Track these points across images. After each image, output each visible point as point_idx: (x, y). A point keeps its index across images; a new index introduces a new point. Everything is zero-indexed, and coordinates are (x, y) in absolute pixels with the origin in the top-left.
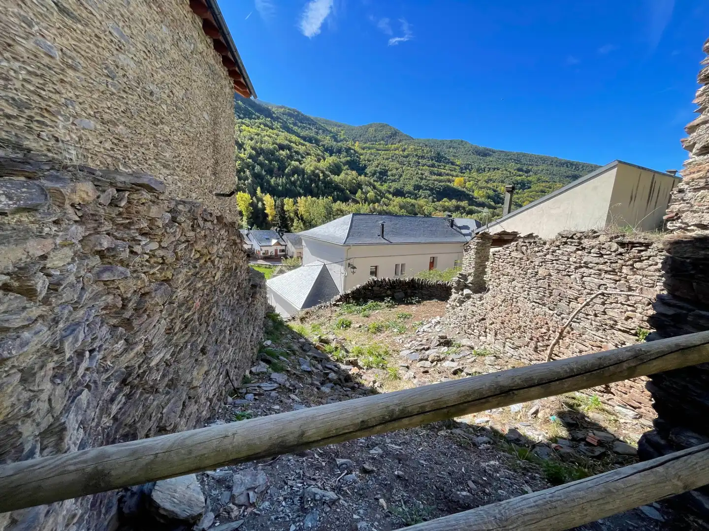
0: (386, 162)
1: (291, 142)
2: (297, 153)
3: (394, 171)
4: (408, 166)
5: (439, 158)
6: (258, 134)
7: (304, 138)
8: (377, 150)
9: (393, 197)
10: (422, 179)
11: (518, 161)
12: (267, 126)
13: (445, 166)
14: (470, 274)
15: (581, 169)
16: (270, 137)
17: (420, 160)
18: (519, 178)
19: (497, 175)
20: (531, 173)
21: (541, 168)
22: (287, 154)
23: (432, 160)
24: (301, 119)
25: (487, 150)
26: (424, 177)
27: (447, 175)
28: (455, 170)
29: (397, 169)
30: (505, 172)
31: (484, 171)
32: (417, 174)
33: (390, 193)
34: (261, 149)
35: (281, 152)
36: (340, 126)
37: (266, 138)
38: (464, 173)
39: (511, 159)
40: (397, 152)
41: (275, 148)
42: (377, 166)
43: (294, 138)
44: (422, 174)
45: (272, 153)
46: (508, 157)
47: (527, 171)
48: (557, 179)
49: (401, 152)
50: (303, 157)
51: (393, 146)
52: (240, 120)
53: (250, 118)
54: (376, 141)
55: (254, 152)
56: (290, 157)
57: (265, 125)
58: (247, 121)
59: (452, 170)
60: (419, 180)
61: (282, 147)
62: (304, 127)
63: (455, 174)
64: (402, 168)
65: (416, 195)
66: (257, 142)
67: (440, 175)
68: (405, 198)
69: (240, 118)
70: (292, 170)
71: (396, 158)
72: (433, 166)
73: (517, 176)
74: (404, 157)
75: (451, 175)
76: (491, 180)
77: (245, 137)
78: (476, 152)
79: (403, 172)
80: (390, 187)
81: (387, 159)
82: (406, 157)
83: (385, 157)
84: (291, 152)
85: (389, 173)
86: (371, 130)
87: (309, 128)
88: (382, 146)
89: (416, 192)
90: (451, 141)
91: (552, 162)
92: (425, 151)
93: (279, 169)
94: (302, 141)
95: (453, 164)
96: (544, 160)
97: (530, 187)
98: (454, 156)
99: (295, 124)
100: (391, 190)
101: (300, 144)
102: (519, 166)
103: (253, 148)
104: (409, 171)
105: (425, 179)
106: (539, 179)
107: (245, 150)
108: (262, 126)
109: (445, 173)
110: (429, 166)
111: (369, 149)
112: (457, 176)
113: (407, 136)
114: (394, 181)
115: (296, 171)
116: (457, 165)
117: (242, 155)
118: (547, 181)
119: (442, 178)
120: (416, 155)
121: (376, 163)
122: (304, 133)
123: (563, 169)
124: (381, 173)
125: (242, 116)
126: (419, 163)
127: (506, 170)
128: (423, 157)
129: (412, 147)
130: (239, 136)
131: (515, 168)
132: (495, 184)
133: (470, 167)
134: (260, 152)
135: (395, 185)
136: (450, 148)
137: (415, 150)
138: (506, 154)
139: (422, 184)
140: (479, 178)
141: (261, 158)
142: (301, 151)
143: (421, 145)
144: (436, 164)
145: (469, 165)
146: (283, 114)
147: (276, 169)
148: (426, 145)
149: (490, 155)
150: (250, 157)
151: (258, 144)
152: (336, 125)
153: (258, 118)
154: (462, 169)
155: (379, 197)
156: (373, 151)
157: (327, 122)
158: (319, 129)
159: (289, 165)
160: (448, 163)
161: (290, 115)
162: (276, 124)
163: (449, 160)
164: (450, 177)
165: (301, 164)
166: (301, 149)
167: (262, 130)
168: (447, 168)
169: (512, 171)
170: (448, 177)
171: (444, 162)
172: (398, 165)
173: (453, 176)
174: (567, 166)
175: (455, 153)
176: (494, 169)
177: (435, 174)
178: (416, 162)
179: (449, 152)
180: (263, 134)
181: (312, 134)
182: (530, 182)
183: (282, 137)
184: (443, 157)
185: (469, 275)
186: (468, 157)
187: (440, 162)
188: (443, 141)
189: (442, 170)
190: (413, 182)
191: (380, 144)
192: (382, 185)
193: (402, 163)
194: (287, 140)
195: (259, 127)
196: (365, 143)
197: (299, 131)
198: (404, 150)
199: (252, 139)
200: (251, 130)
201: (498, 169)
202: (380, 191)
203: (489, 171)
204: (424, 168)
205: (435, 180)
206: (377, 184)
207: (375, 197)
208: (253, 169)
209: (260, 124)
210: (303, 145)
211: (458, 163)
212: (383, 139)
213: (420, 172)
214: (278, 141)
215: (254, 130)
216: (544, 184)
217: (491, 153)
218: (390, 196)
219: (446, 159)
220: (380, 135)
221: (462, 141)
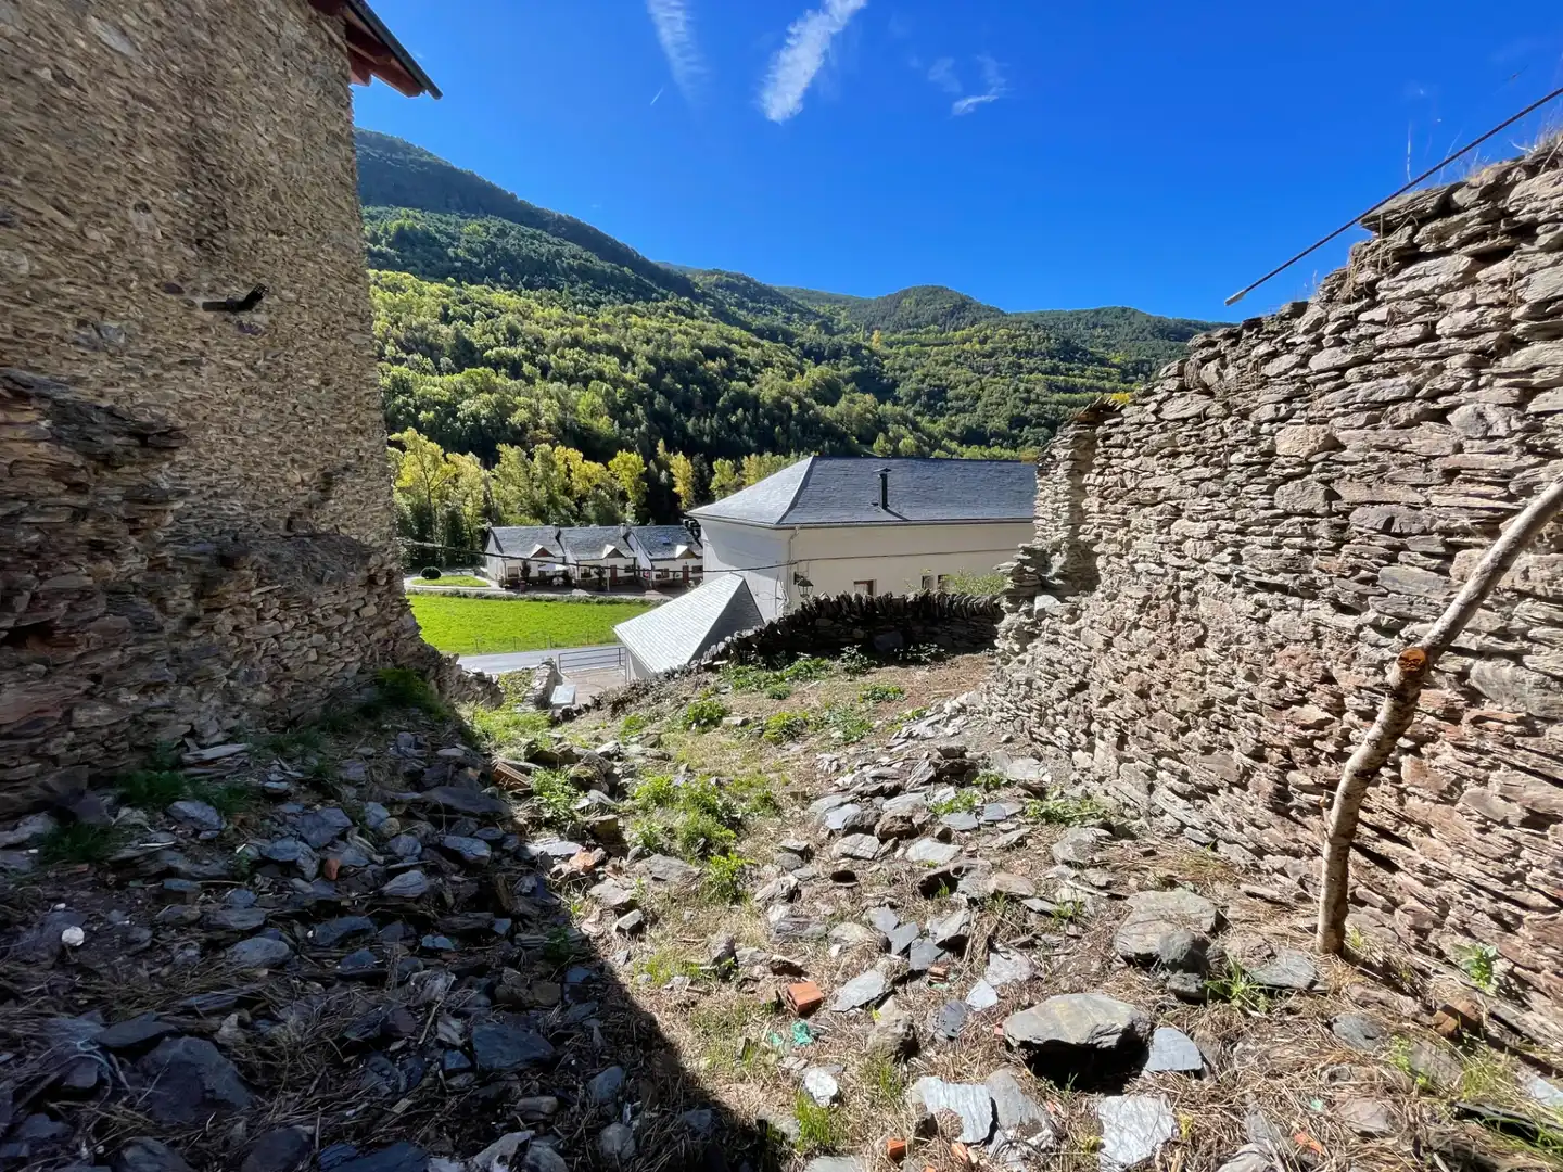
0: (943, 371)
1: (730, 341)
2: (744, 363)
3: (962, 389)
4: (995, 376)
5: (1069, 351)
6: (661, 331)
7: (760, 333)
8: (923, 345)
9: (961, 445)
10: (1027, 401)
12: (683, 313)
13: (1083, 371)
14: (1056, 548)
16: (686, 333)
17: (1022, 361)
22: (721, 368)
23: (1052, 358)
24: (756, 295)
25: (1189, 324)
26: (1033, 396)
27: (1091, 388)
28: (1108, 377)
29: (968, 384)
32: (1016, 390)
33: (952, 437)
34: (669, 360)
35: (710, 364)
36: (838, 301)
37: (679, 338)
38: (1132, 382)
40: (967, 346)
41: (696, 357)
42: (922, 381)
43: (736, 332)
44: (1028, 391)
45: (690, 366)
49: (977, 347)
50: (755, 371)
51: (959, 333)
52: (626, 306)
53: (647, 300)
54: (919, 326)
55: (653, 368)
56: (729, 374)
57: (678, 311)
58: (640, 306)
59: (1102, 378)
60: (1021, 404)
61: (711, 353)
62: (760, 310)
63: (1108, 385)
64: (980, 380)
65: (1014, 441)
66: (659, 347)
67: (1073, 389)
68: (989, 447)
69: (626, 301)
70: (731, 399)
71: (966, 359)
72: (1054, 371)
74: (985, 356)
75: (1099, 389)
77: (635, 339)
78: (1161, 331)
79: (983, 389)
80: (953, 424)
81: (946, 363)
82: (990, 355)
83: (941, 359)
84: (731, 363)
85: (950, 394)
86: (906, 302)
87: (771, 311)
88: (932, 336)
89: (1015, 432)
90: (1097, 312)
92: (1035, 339)
93: (705, 399)
94: (755, 339)
95: (1103, 362)
98: (1105, 345)
99: (740, 305)
100: (956, 431)
101: (750, 343)
103: (651, 360)
104: (995, 387)
105: (1036, 402)
107: (634, 364)
108: (671, 314)
109: (1083, 384)
110: (1044, 373)
111: (904, 343)
112: (1113, 390)
113: (991, 309)
114: (961, 410)
115: (741, 401)
116: (1113, 366)
117: (628, 376)
119: (1077, 396)
120: (1014, 350)
121: (919, 373)
122: (760, 322)
124: (930, 395)
125: (630, 296)
126: (1020, 366)
128: (1029, 353)
129: (1002, 332)
130: (624, 338)
133: (1146, 369)
134: (663, 366)
135: (964, 420)
136: (1095, 326)
137: (1012, 338)
139: (1028, 413)
141: (667, 379)
142: (752, 360)
143: (1024, 325)
144: (1062, 366)
145: (1143, 362)
146: (717, 286)
147: (697, 401)
148: (1037, 326)
150: (646, 378)
151: (662, 352)
152: (829, 300)
153: (664, 298)
154: (1125, 373)
155: (926, 449)
156: (912, 348)
157: (809, 296)
158: (793, 311)
159: (727, 388)
160: (1091, 362)
161: (730, 287)
162: (700, 308)
163: (1092, 354)
165: (751, 386)
166: (753, 355)
167: (671, 321)
168: (1088, 373)
170: (1091, 394)
171: (1081, 361)
172: (970, 375)
173: (1103, 390)
175: (1108, 338)
177: (1060, 389)
178: (1012, 364)
179: (1092, 336)
180: (671, 331)
181: (778, 322)
183: (713, 333)
184: (1077, 349)
185: (1055, 551)
186: (1138, 343)
187: (1071, 360)
188: (1078, 313)
189: (1077, 380)
190: (1006, 411)
191: (927, 333)
192: (935, 422)
193: (980, 371)
194: (722, 338)
195: (664, 316)
196: (894, 332)
197: (749, 318)
198: (983, 342)
199: (648, 342)
200: (648, 323)
202: (930, 436)
204: (1033, 377)
205: (1059, 403)
206: (924, 421)
207: (918, 447)
208: (652, 404)
209: (668, 309)
210: (756, 345)
211: (1116, 361)
212: (935, 321)
213: (1022, 386)
214: (703, 342)
215: (654, 324)
218: (954, 445)
219: (1085, 352)
220: (927, 312)
221: (1124, 310)
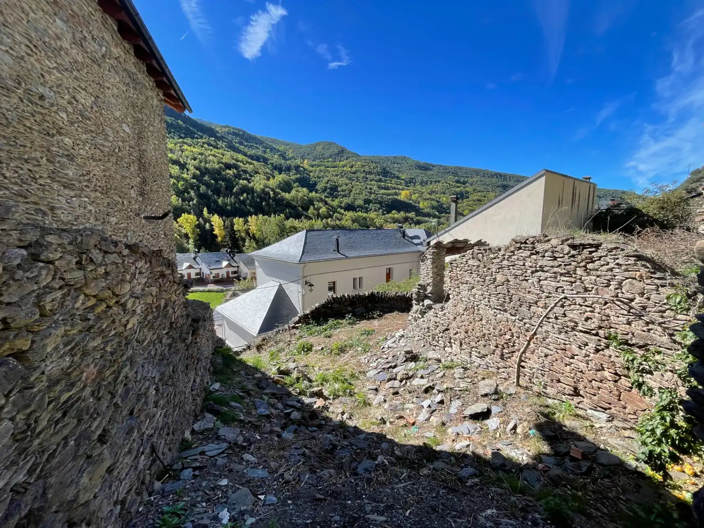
0: (336, 179)
1: (238, 161)
2: (245, 172)
3: (344, 187)
4: (357, 182)
5: (385, 173)
6: (201, 154)
7: (251, 157)
8: (326, 167)
9: (345, 211)
10: (370, 193)
11: (455, 174)
12: (212, 146)
13: (391, 181)
15: (508, 180)
16: (215, 156)
17: (368, 176)
18: (457, 189)
19: (438, 187)
20: (467, 185)
21: (475, 179)
22: (234, 173)
23: (379, 175)
24: (247, 139)
25: (428, 164)
26: (373, 191)
27: (394, 188)
28: (400, 184)
29: (347, 185)
30: (445, 184)
31: (427, 184)
32: (366, 188)
33: (341, 208)
34: (206, 169)
35: (228, 171)
36: (287, 145)
37: (211, 158)
38: (409, 186)
39: (449, 172)
40: (345, 168)
41: (221, 167)
42: (327, 183)
43: (241, 157)
44: (371, 189)
45: (218, 172)
46: (446, 171)
47: (464, 183)
48: (489, 188)
49: (350, 169)
50: (251, 176)
51: (342, 162)
52: (181, 140)
53: (192, 138)
54: (324, 158)
55: (198, 172)
56: (238, 176)
57: (209, 145)
58: (188, 141)
59: (398, 184)
60: (368, 194)
61: (228, 166)
62: (251, 146)
63: (400, 187)
64: (351, 183)
65: (366, 209)
66: (200, 162)
67: (387, 188)
68: (357, 212)
69: (181, 137)
70: (240, 189)
71: (345, 174)
72: (380, 180)
73: (456, 187)
74: (352, 173)
75: (397, 189)
76: (434, 192)
77: (187, 157)
78: (418, 167)
79: (352, 187)
80: (341, 202)
81: (337, 175)
82: (355, 173)
83: (334, 173)
84: (238, 172)
85: (340, 189)
86: (318, 148)
87: (256, 147)
88: (330, 163)
89: (367, 206)
90: (395, 158)
91: (484, 174)
92: (372, 167)
93: (227, 188)
95: (398, 178)
96: (477, 172)
97: (468, 197)
98: (398, 171)
99: (241, 143)
100: (343, 205)
101: (247, 162)
102: (456, 178)
103: (197, 168)
104: (358, 186)
105: (374, 193)
106: (474, 190)
107: (188, 170)
108: (206, 146)
109: (391, 187)
110: (376, 181)
111: (318, 166)
112: (403, 189)
113: (354, 154)
114: (344, 196)
115: (244, 189)
116: (402, 179)
117: (185, 175)
118: (482, 191)
119: (389, 191)
120: (364, 171)
121: (326, 179)
122: (251, 152)
123: (494, 180)
124: (331, 189)
125: (183, 135)
126: (367, 178)
127: (446, 183)
128: (370, 173)
129: (359, 163)
130: (181, 157)
131: (454, 180)
132: (437, 195)
133: (414, 181)
134: (204, 172)
135: (346, 200)
136: (395, 163)
137: (362, 166)
138: (445, 168)
139: (371, 198)
140: (423, 191)
141: (206, 178)
142: (249, 170)
143: (367, 161)
144: (383, 179)
145: (413, 179)
146: (228, 133)
147: (223, 189)
148: (372, 162)
149: (431, 170)
150: (195, 177)
151: (203, 164)
152: (283, 144)
153: (201, 137)
154: (406, 183)
155: (331, 213)
156: (322, 168)
157: (274, 141)
158: (267, 148)
159: (237, 184)
160: (393, 178)
161: (235, 134)
162: (221, 144)
163: (394, 174)
164: (397, 191)
165: (249, 182)
166: (250, 168)
167: (206, 149)
168: (393, 182)
169: (451, 183)
170: (394, 191)
171: (390, 177)
172: (347, 181)
173: (399, 190)
174: (497, 177)
175: (400, 168)
176: (436, 182)
177: (383, 188)
178: (364, 177)
179: (394, 167)
180: (206, 154)
181: (260, 153)
182: (467, 192)
183: (229, 156)
184: (388, 172)
186: (411, 171)
187: (386, 176)
188: (388, 157)
189: (389, 185)
190: (362, 196)
191: (328, 162)
192: (334, 201)
193: (351, 180)
194: (233, 159)
195: (202, 146)
196: (314, 161)
197: (245, 150)
198: (352, 167)
199: (195, 159)
200: (194, 150)
201: (439, 182)
202: (332, 207)
203: (431, 183)
204: (372, 183)
205: (383, 194)
206: (329, 200)
207: (328, 212)
208: (199, 190)
209: (204, 143)
210: (251, 163)
212: (331, 157)
213: (368, 187)
214: (224, 161)
215: (197, 150)
216: (479, 194)
217: (431, 167)
218: (342, 211)
219: (391, 174)
220: (327, 153)
221: (404, 157)
